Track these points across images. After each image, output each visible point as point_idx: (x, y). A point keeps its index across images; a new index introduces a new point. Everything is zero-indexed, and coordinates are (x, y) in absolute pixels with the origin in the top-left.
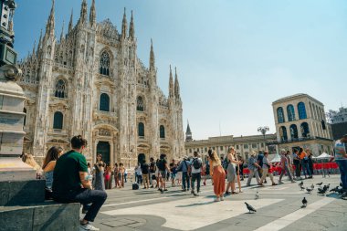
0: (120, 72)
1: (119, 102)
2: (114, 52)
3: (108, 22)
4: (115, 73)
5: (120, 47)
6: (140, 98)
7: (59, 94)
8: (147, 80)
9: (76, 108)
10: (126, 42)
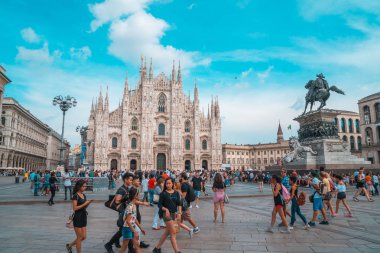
0: (171, 108)
1: (171, 128)
2: (167, 94)
3: (162, 74)
4: (168, 108)
5: (170, 91)
6: (187, 123)
7: (134, 128)
8: (192, 109)
9: (143, 135)
10: (175, 86)
